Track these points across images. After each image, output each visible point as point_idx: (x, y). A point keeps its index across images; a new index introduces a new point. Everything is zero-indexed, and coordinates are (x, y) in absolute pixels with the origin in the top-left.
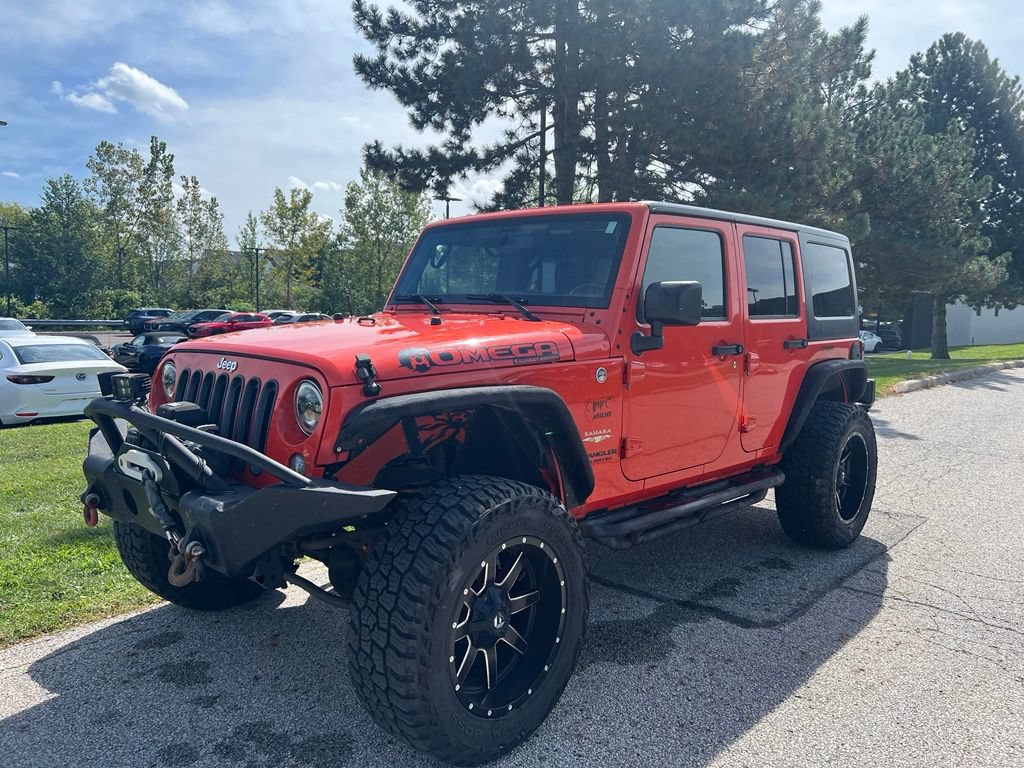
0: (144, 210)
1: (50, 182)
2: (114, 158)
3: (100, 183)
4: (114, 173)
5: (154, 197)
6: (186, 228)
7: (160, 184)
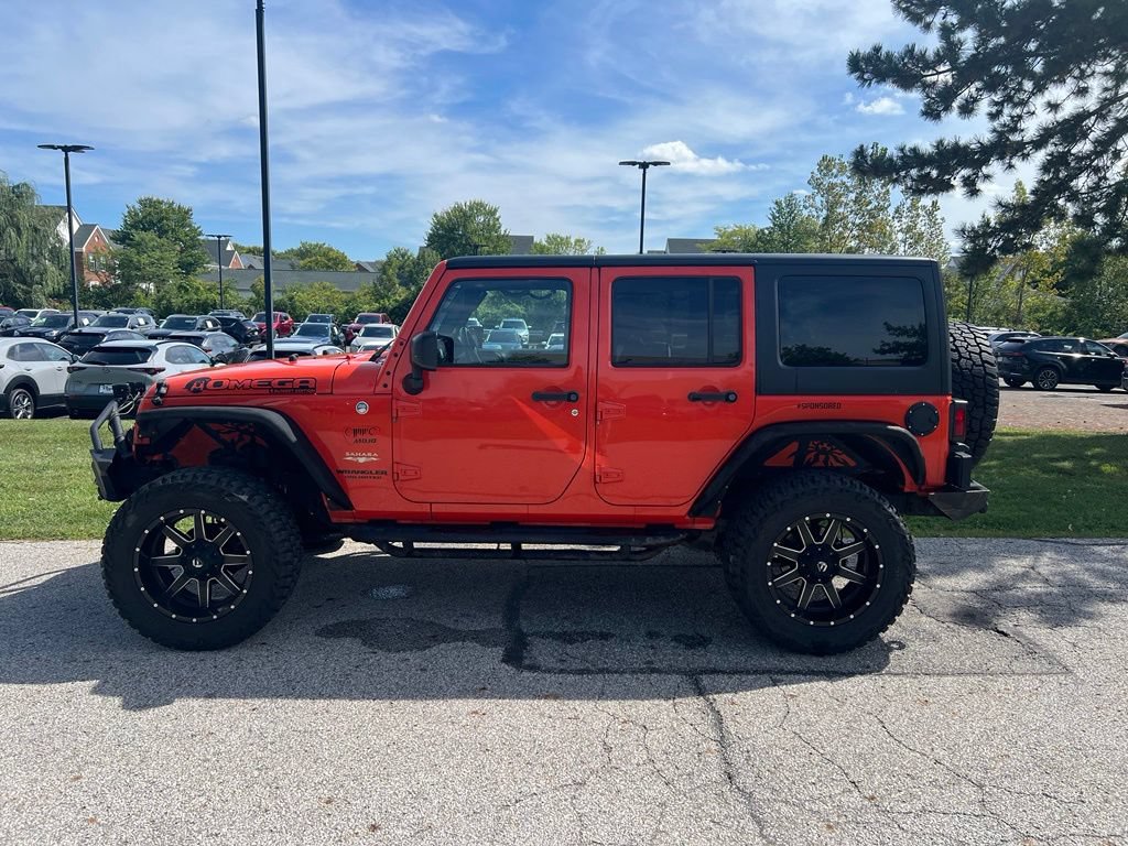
0: (858, 221)
1: (776, 203)
2: (834, 171)
3: (818, 198)
4: (832, 187)
5: (869, 208)
6: (900, 236)
7: (877, 192)
